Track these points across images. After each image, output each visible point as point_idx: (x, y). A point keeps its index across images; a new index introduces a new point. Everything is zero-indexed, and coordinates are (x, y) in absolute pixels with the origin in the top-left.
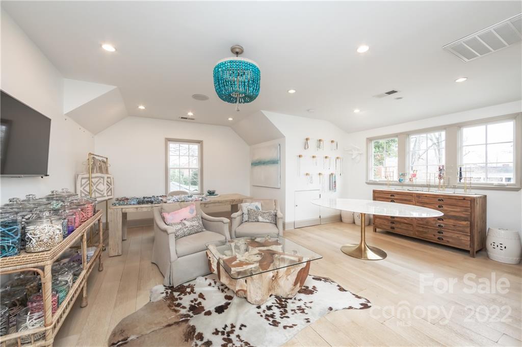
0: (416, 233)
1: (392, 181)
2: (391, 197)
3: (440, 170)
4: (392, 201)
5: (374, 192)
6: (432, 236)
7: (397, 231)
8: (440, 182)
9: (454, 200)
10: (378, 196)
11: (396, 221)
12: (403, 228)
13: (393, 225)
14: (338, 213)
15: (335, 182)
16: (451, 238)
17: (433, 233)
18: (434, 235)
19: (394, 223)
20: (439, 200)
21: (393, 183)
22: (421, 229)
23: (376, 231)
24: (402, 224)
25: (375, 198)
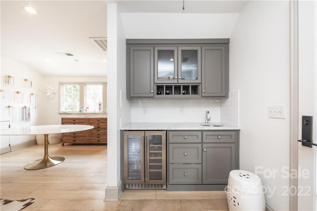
0: (88, 141)
1: (75, 112)
2: (74, 121)
3: (100, 105)
4: (74, 124)
5: (62, 119)
6: (95, 140)
7: (77, 142)
8: (99, 111)
9: (104, 120)
10: (65, 121)
11: (76, 136)
12: (81, 139)
13: (75, 139)
14: (33, 138)
15: (29, 114)
16: (103, 139)
17: (96, 139)
18: (96, 140)
19: (75, 138)
20: (98, 121)
21: (76, 112)
22: (90, 138)
23: (64, 145)
24: (80, 137)
25: (63, 123)
